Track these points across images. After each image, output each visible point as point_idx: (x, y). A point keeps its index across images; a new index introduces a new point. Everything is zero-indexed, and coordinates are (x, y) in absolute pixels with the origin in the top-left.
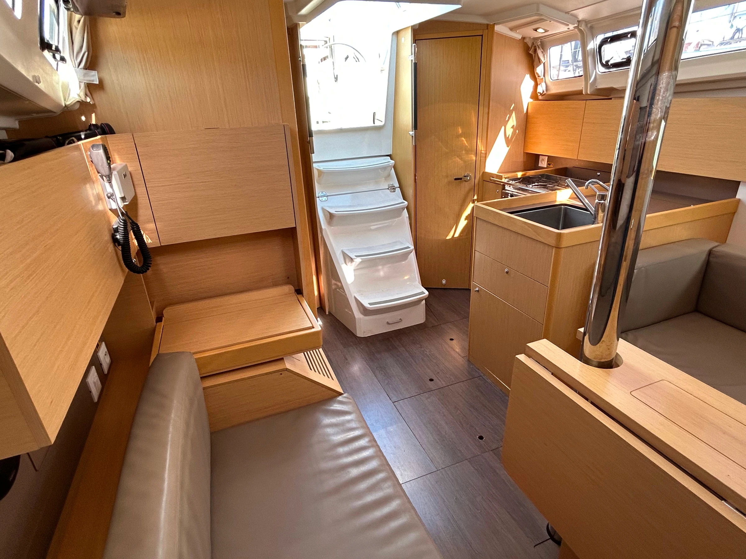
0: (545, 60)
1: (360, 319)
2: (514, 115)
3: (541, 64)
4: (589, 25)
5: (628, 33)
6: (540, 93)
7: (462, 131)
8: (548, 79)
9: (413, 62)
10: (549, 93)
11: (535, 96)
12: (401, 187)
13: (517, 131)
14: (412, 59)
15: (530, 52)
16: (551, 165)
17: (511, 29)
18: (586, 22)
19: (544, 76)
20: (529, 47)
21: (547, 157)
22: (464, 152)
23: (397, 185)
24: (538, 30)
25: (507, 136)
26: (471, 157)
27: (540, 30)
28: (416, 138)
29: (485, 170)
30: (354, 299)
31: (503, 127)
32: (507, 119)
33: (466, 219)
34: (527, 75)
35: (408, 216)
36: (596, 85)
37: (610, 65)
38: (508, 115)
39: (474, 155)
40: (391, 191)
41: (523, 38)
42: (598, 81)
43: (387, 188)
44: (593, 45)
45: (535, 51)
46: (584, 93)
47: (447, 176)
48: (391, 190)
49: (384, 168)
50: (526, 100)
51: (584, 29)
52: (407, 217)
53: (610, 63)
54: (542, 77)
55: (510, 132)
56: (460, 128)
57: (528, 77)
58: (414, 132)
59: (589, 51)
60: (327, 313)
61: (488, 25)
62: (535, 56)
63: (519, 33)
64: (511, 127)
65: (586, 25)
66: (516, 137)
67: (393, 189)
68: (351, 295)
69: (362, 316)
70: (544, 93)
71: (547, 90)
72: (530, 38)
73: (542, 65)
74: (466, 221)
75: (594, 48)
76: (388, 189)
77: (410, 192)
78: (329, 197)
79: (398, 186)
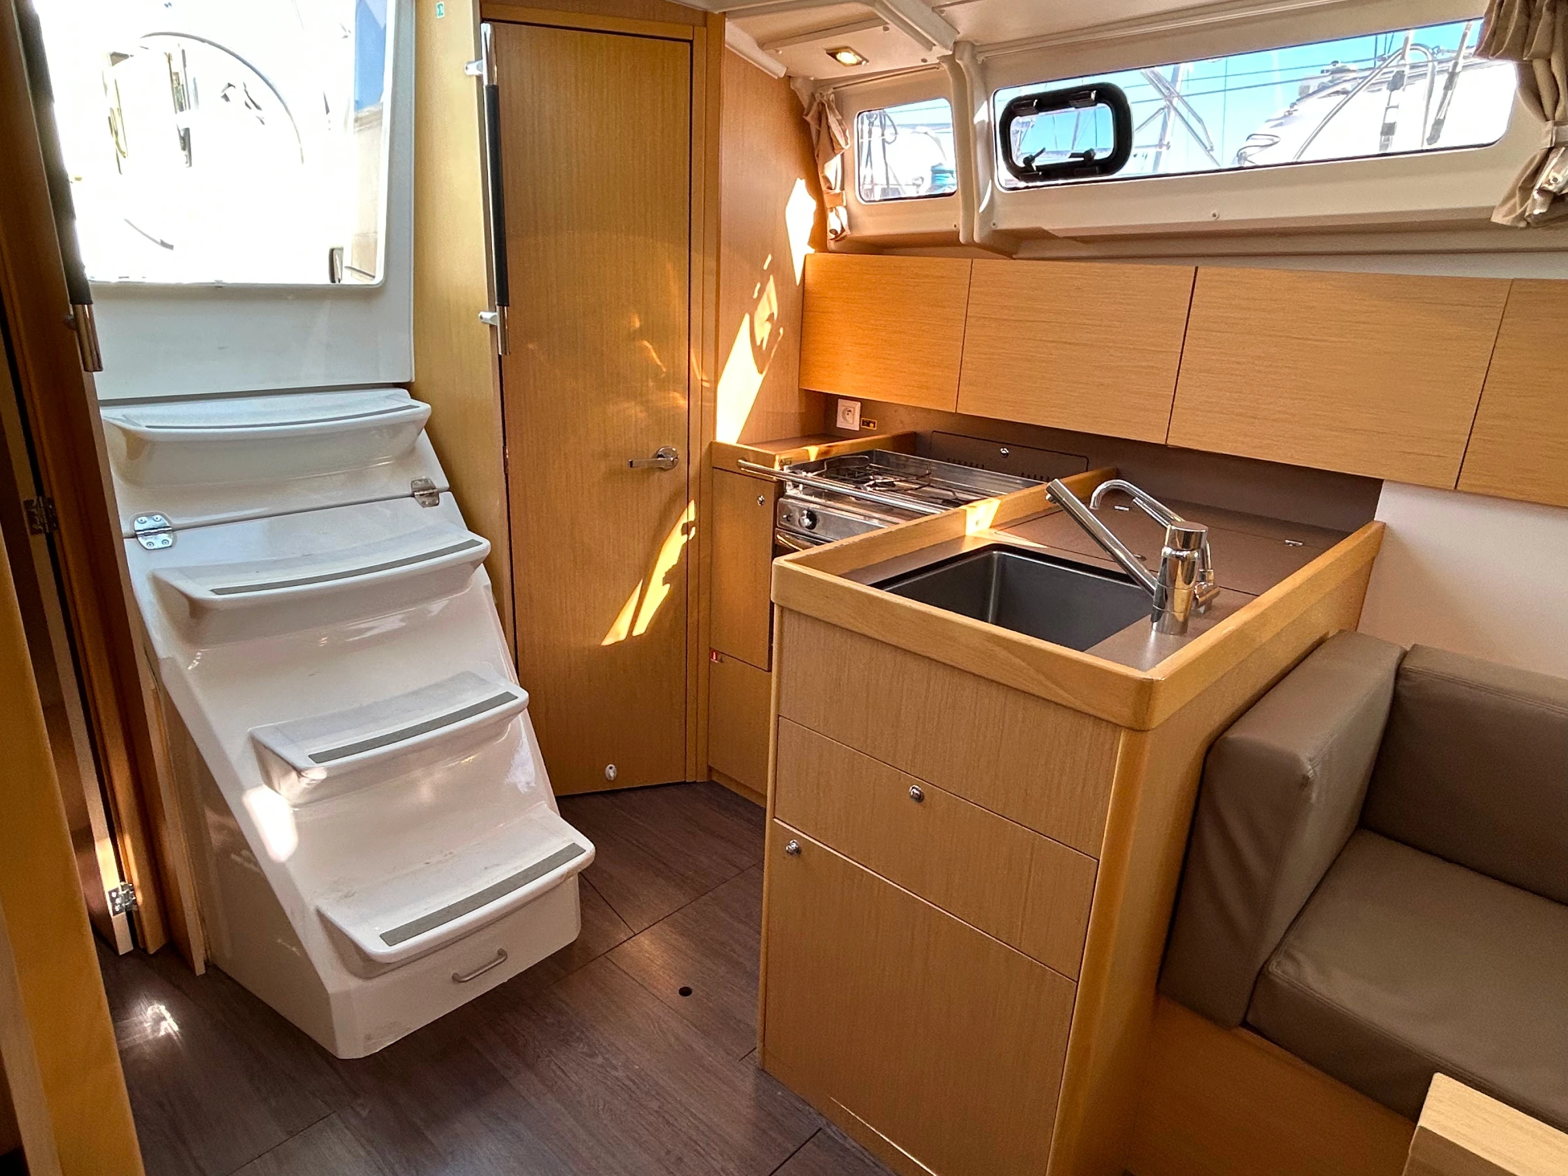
0: (847, 144)
1: (347, 995)
2: (771, 286)
3: (835, 155)
4: (980, 58)
5: (1091, 88)
6: (836, 232)
7: (642, 320)
8: (850, 195)
9: (486, 82)
10: (857, 234)
11: (819, 237)
12: (454, 488)
13: (781, 331)
14: (478, 73)
15: (808, 119)
16: (872, 425)
17: (762, 44)
18: (973, 46)
19: (842, 188)
20: (802, 105)
21: (859, 404)
22: (651, 384)
23: (441, 481)
24: (839, 56)
25: (758, 343)
26: (675, 399)
27: (846, 57)
28: (505, 332)
29: (714, 438)
30: (315, 918)
31: (747, 317)
32: (756, 295)
33: (665, 581)
34: (798, 180)
35: (489, 582)
36: (994, 221)
37: (1035, 168)
38: (758, 285)
39: (682, 394)
40: (423, 504)
41: (789, 78)
42: (1000, 210)
43: (410, 492)
44: (987, 113)
45: (821, 117)
46: (962, 239)
47: (605, 455)
48: (424, 499)
49: (395, 428)
50: (800, 248)
51: (966, 66)
52: (486, 587)
53: (1034, 165)
54: (838, 190)
55: (763, 331)
56: (634, 312)
57: (801, 186)
58: (497, 314)
59: (978, 127)
60: (200, 969)
61: (706, 14)
62: (819, 132)
63: (778, 59)
64: (766, 317)
65: (974, 57)
66: (779, 346)
67: (429, 495)
68: (303, 909)
69: (353, 983)
70: (844, 234)
71: (850, 226)
72: (806, 78)
73: (838, 157)
74: (668, 586)
75: (989, 123)
76: (413, 496)
77: (492, 505)
78: (179, 533)
79: (447, 485)
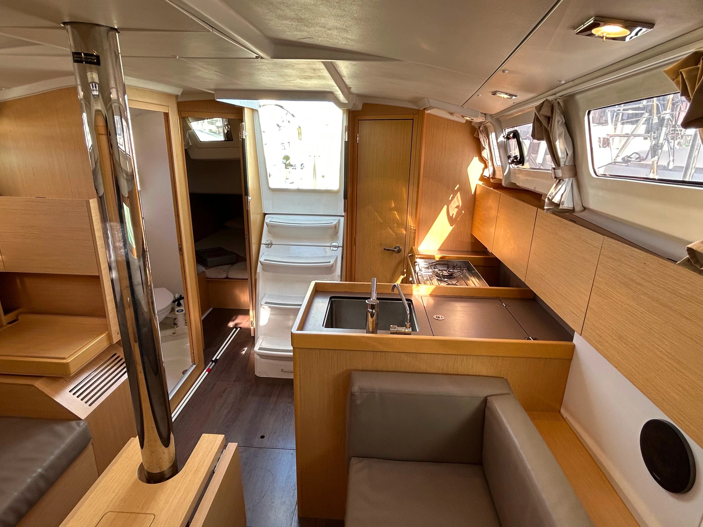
0: (486, 145)
2: (459, 194)
3: (483, 149)
6: (487, 177)
7: (395, 205)
8: (495, 163)
13: (463, 212)
15: (475, 136)
17: (450, 113)
18: (490, 115)
19: (491, 160)
22: (395, 225)
25: (451, 215)
26: (402, 231)
28: (357, 205)
31: (445, 207)
32: (450, 199)
34: (475, 157)
35: (340, 274)
36: (509, 179)
38: (452, 195)
39: (404, 229)
41: (470, 122)
42: (511, 174)
44: (503, 137)
45: (478, 135)
46: (503, 184)
48: (333, 248)
50: (474, 182)
51: (491, 122)
55: (454, 212)
56: (393, 201)
59: (500, 143)
61: (418, 110)
64: (456, 206)
66: (462, 217)
68: (257, 336)
69: (258, 357)
70: (491, 177)
71: (494, 175)
73: (487, 149)
75: (505, 141)
76: (330, 247)
78: (273, 245)
79: (342, 245)
